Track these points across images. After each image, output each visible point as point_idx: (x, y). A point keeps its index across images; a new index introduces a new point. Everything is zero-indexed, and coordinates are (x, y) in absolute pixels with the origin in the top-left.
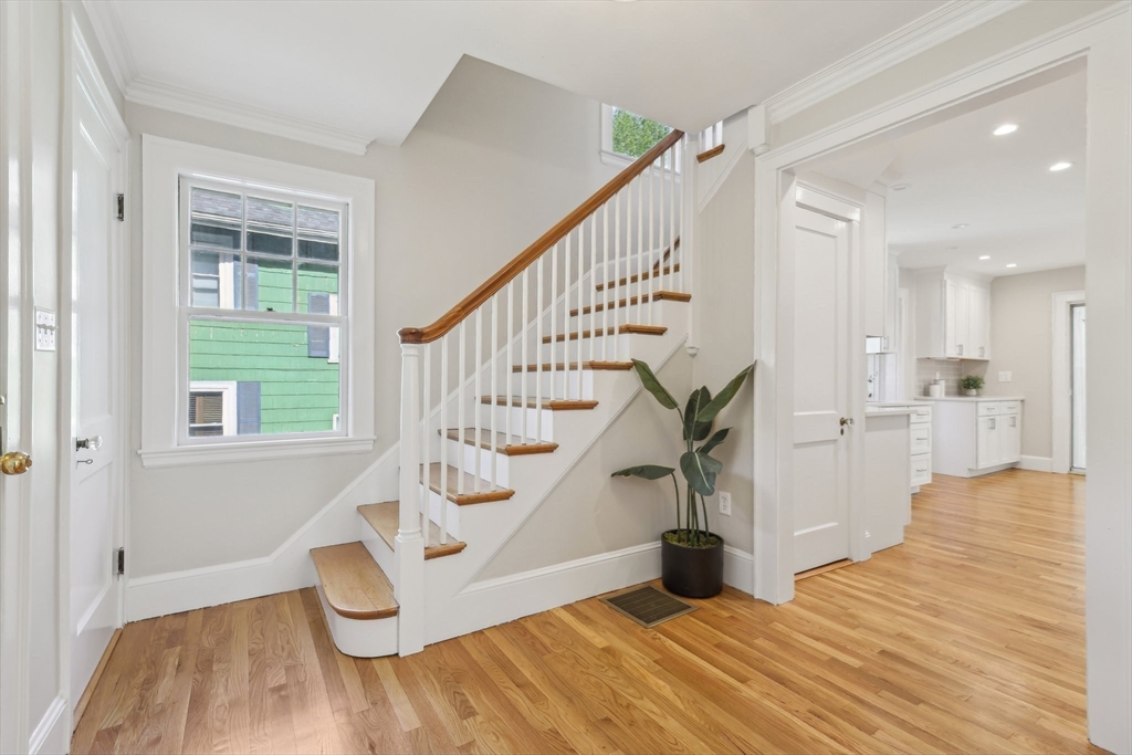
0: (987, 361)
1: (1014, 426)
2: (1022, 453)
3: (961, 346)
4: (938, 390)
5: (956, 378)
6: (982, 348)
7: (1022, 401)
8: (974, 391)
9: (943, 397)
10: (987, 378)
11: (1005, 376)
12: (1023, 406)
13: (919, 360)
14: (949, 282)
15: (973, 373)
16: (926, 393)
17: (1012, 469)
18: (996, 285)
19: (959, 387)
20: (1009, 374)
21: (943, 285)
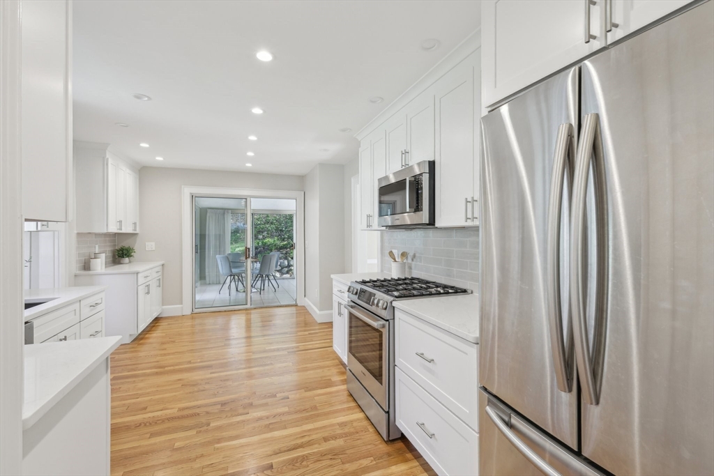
0: (136, 234)
1: (159, 286)
2: (163, 305)
3: (120, 222)
4: (99, 264)
5: (112, 249)
6: (135, 224)
7: (163, 265)
8: (126, 260)
9: (104, 271)
10: (137, 248)
11: (150, 246)
12: (163, 269)
13: (78, 234)
14: (110, 161)
15: (126, 244)
16: (86, 266)
17: (157, 320)
18: (144, 172)
19: (114, 256)
20: (153, 244)
21: (105, 164)
